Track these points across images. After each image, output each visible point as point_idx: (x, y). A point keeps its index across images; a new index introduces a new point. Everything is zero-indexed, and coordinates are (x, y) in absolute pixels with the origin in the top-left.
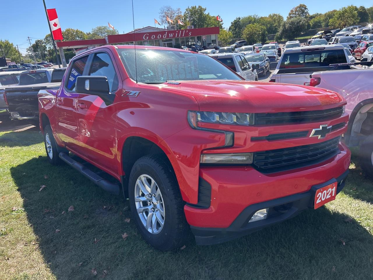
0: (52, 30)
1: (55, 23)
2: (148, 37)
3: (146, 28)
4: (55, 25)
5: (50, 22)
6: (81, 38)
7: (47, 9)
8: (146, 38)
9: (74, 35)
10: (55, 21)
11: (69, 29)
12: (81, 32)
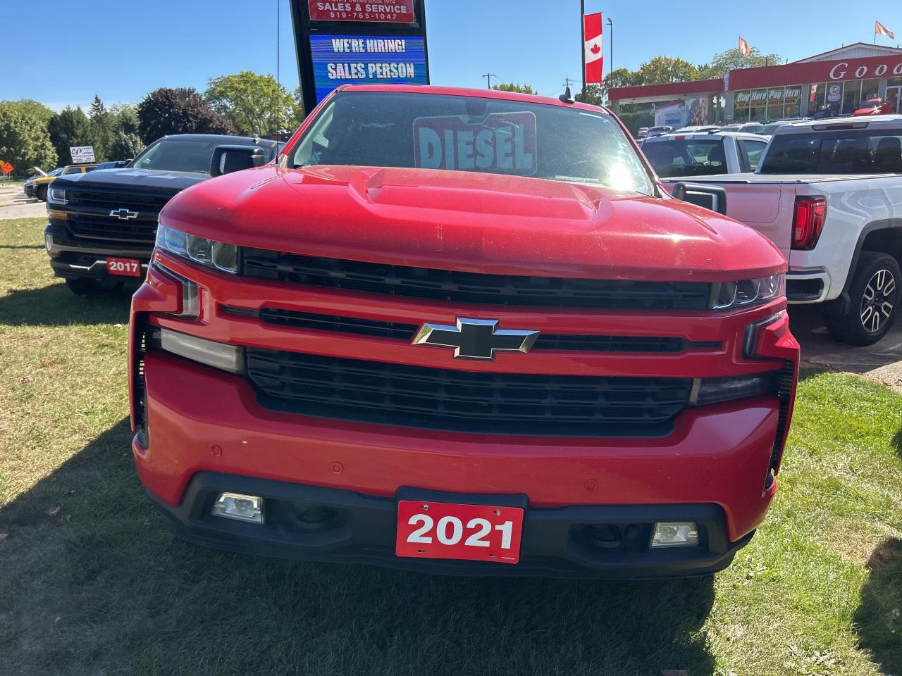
0: (586, 62)
1: (596, 46)
2: (843, 73)
3: (849, 48)
4: (596, 50)
5: (586, 43)
6: (682, 78)
7: (586, 14)
8: (837, 74)
9: (669, 72)
10: (597, 41)
11: (660, 58)
12: (686, 65)
